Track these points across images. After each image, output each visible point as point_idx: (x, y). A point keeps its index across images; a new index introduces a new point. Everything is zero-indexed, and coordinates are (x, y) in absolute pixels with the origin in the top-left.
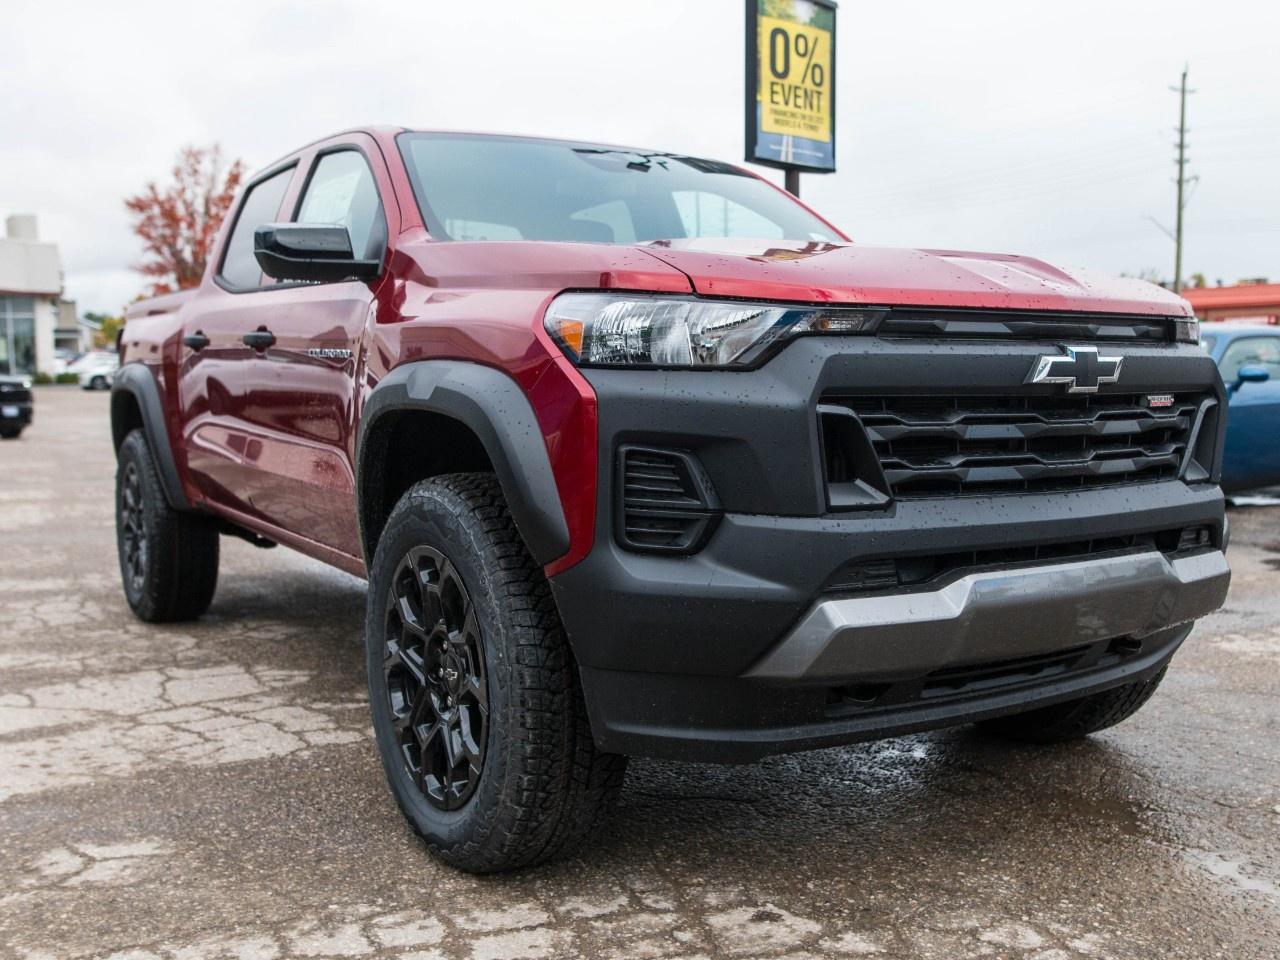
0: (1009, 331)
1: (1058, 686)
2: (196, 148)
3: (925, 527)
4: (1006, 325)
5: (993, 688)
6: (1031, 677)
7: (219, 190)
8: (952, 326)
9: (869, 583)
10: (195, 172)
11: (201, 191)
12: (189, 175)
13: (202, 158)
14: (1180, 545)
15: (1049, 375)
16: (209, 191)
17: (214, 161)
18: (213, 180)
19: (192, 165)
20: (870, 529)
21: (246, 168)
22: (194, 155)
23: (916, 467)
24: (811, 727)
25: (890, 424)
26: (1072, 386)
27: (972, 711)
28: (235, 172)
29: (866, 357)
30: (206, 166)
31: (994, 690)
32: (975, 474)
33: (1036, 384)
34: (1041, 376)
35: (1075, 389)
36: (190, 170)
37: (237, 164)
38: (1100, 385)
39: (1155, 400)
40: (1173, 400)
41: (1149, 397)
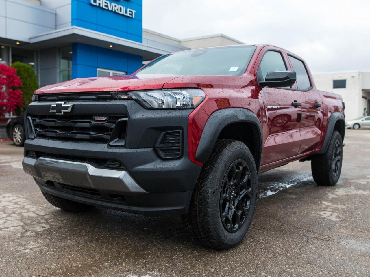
23: (39, 131)
38: (64, 113)
39: (97, 118)
40: (106, 118)
41: (94, 117)
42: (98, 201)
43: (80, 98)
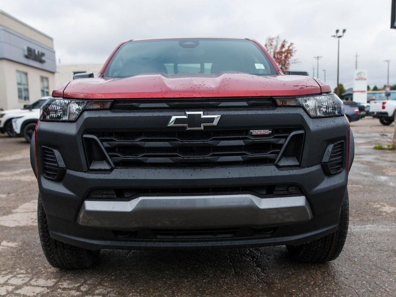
0: (168, 106)
1: (233, 242)
2: (271, 38)
3: (120, 178)
4: (167, 104)
5: (194, 239)
6: (214, 237)
7: (278, 50)
8: (142, 105)
9: (104, 196)
10: (271, 45)
11: (272, 50)
12: (269, 46)
13: (273, 40)
14: (274, 192)
15: (174, 124)
16: (275, 50)
17: (277, 41)
18: (276, 47)
19: (270, 43)
20: (98, 178)
21: (287, 42)
22: (271, 40)
23: (123, 157)
24: (114, 242)
25: (112, 141)
26: (187, 128)
27: (184, 246)
28: (283, 44)
29: (99, 118)
30: (274, 43)
31: (195, 239)
32: (150, 160)
33: (169, 127)
34: (171, 123)
35: (188, 129)
36: (269, 44)
37: (284, 41)
38: (204, 127)
39: (255, 132)
40: (270, 132)
41: (251, 131)
42: (223, 242)
43: (219, 105)
